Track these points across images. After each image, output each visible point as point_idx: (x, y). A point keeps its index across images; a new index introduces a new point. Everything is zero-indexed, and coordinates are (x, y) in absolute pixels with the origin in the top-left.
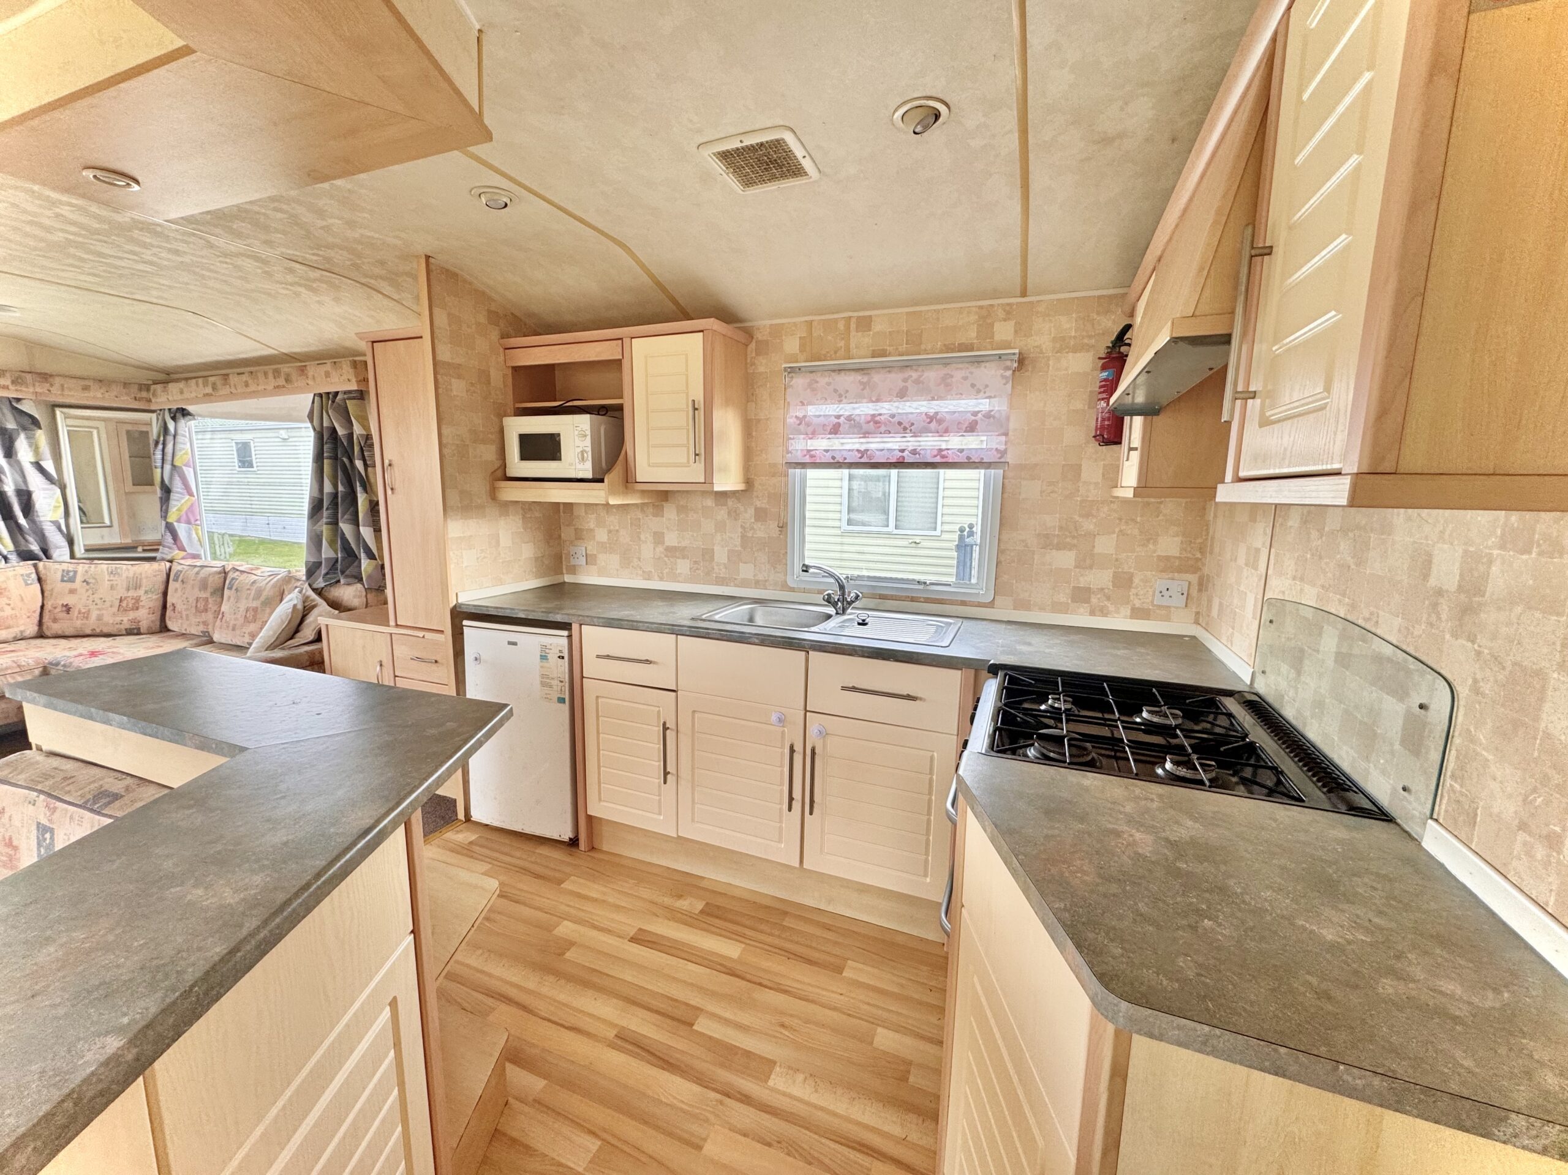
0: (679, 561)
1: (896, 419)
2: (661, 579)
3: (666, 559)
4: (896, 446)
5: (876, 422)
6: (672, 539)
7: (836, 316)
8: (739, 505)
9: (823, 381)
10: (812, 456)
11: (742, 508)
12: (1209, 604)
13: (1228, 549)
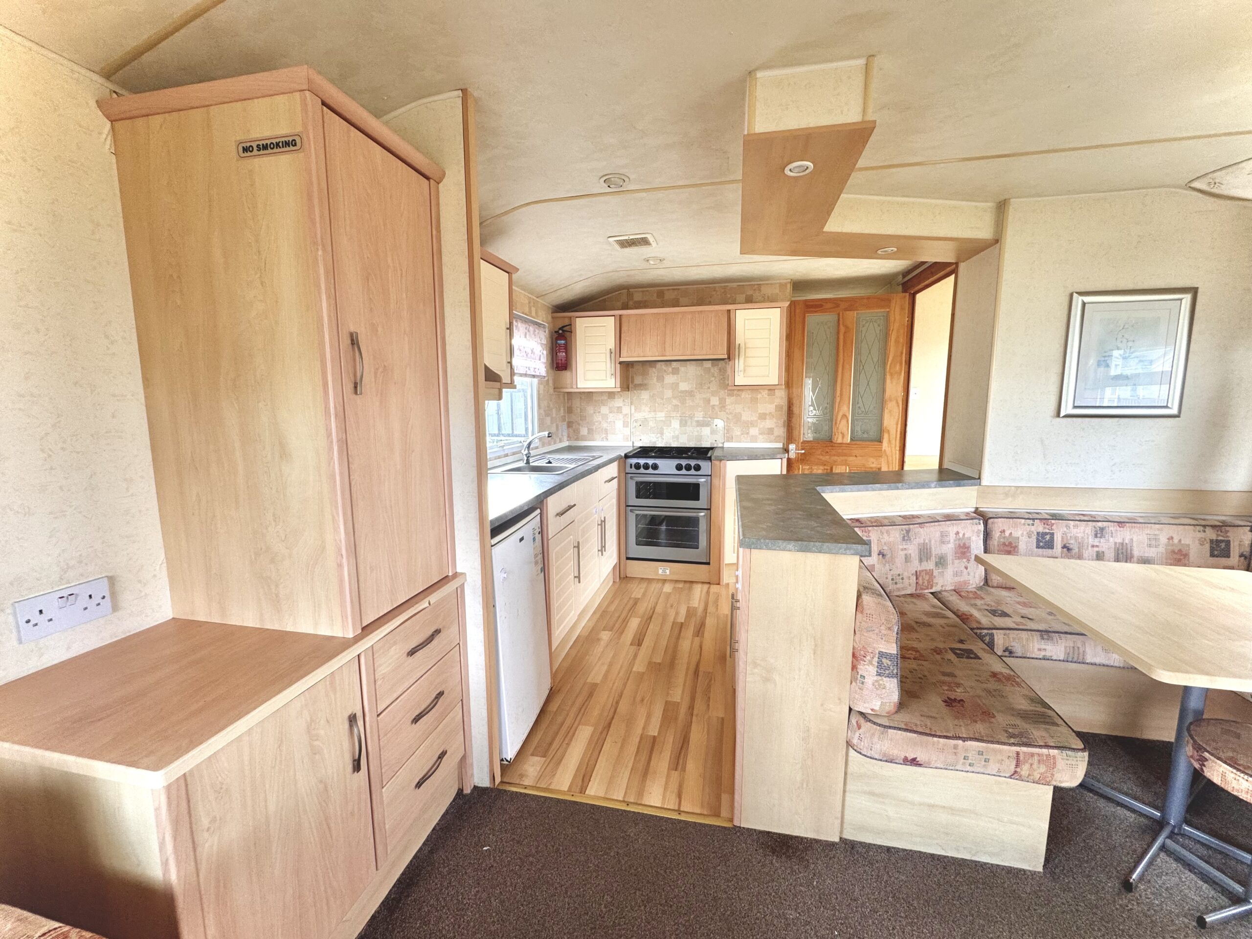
12: (577, 431)
13: (590, 410)
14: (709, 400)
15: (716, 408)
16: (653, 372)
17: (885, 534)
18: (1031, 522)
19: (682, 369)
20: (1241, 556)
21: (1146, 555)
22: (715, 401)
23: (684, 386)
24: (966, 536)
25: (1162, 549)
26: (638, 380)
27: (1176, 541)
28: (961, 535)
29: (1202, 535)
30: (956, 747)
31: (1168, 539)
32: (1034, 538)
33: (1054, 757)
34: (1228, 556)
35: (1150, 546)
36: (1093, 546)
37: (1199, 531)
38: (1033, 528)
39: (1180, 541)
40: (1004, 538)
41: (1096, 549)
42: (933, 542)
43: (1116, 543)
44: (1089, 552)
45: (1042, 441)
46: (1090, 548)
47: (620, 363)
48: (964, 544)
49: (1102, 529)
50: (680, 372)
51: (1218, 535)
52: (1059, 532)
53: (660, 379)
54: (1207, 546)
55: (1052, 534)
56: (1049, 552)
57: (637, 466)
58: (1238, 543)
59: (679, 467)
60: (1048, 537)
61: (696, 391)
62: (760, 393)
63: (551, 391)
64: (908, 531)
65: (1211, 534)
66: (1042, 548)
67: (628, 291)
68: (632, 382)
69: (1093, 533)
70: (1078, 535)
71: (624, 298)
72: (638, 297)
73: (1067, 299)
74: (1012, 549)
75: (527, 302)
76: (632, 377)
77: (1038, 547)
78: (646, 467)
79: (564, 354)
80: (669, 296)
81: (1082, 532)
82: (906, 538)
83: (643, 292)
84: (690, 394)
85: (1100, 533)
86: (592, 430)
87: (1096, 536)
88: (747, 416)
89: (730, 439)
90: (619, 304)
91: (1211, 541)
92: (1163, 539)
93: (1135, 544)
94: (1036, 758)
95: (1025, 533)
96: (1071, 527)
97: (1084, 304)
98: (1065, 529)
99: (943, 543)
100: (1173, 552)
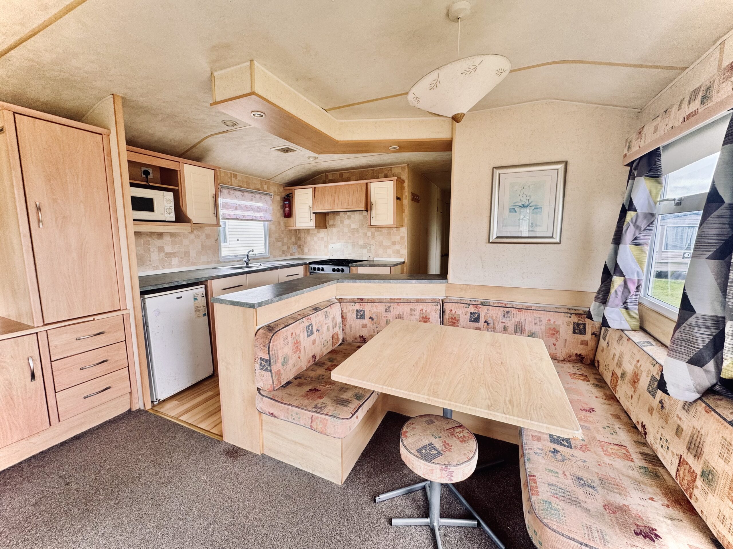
0: (173, 258)
1: (251, 207)
2: (164, 268)
3: (166, 259)
4: (252, 215)
5: (246, 207)
6: (168, 249)
7: (229, 171)
8: (199, 233)
9: (232, 192)
10: (230, 216)
11: (200, 234)
12: (303, 250)
13: (309, 238)
14: (366, 234)
15: (370, 238)
16: (338, 218)
17: (374, 307)
18: (468, 306)
19: (352, 216)
20: (593, 334)
21: (533, 330)
22: (369, 234)
23: (353, 226)
24: (428, 312)
25: (543, 327)
26: (331, 222)
27: (552, 322)
28: (424, 311)
29: (569, 319)
30: (288, 409)
31: (547, 321)
32: (469, 315)
33: (327, 420)
34: (584, 334)
35: (536, 324)
36: (502, 322)
37: (567, 317)
38: (468, 310)
39: (555, 322)
40: (452, 314)
41: (504, 324)
42: (405, 314)
43: (515, 321)
44: (499, 327)
45: (481, 258)
46: (500, 323)
47: (313, 213)
48: (426, 316)
49: (508, 312)
50: (352, 218)
51: (579, 320)
52: (483, 312)
53: (342, 222)
54: (571, 327)
55: (479, 314)
56: (476, 325)
57: (315, 269)
58: (591, 325)
59: (334, 270)
60: (476, 315)
61: (360, 228)
62: (392, 229)
63: (283, 228)
64: (389, 307)
65: (575, 319)
66: (473, 321)
67: (326, 174)
68: (328, 224)
69: (503, 314)
70: (493, 315)
71: (324, 178)
72: (330, 177)
73: (491, 171)
74: (456, 321)
75: (259, 182)
76: (328, 221)
77: (471, 321)
78: (319, 269)
79: (288, 209)
80: (346, 176)
81: (496, 314)
82: (387, 310)
83: (333, 174)
84: (357, 230)
85: (506, 315)
86: (310, 249)
87: (504, 316)
88: (386, 243)
89: (377, 256)
90: (321, 181)
91: (574, 323)
92: (544, 321)
93: (527, 322)
94: (319, 419)
95: (464, 312)
96: (490, 310)
97: (500, 174)
98: (487, 311)
99: (412, 314)
100: (550, 329)
